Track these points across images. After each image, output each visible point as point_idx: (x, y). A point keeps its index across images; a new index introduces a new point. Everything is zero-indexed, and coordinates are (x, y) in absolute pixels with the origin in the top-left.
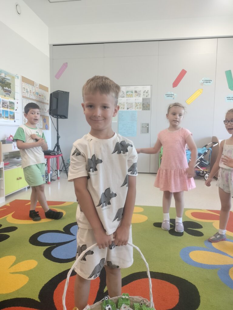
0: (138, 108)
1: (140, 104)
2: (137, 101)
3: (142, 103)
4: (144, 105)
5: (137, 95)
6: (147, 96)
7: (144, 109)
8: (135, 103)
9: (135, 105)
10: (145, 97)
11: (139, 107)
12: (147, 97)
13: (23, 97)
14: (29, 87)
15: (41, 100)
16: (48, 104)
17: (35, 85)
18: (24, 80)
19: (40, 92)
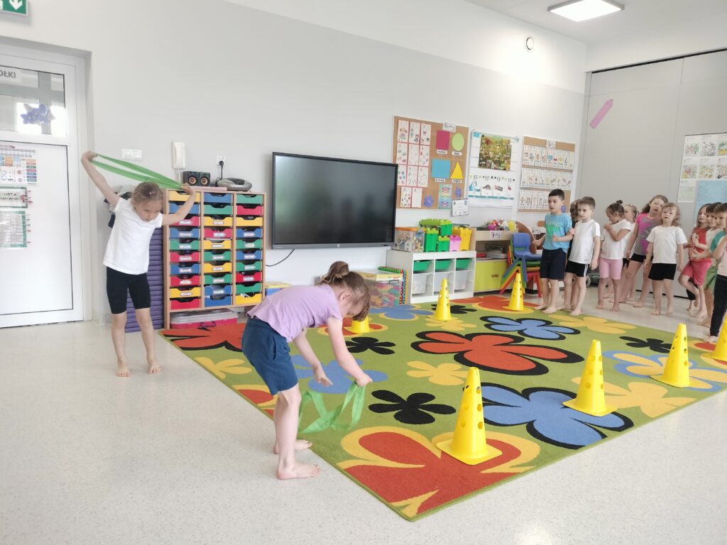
13: (524, 166)
14: (536, 150)
15: (556, 166)
16: (571, 171)
17: (547, 146)
18: (528, 141)
19: (558, 154)
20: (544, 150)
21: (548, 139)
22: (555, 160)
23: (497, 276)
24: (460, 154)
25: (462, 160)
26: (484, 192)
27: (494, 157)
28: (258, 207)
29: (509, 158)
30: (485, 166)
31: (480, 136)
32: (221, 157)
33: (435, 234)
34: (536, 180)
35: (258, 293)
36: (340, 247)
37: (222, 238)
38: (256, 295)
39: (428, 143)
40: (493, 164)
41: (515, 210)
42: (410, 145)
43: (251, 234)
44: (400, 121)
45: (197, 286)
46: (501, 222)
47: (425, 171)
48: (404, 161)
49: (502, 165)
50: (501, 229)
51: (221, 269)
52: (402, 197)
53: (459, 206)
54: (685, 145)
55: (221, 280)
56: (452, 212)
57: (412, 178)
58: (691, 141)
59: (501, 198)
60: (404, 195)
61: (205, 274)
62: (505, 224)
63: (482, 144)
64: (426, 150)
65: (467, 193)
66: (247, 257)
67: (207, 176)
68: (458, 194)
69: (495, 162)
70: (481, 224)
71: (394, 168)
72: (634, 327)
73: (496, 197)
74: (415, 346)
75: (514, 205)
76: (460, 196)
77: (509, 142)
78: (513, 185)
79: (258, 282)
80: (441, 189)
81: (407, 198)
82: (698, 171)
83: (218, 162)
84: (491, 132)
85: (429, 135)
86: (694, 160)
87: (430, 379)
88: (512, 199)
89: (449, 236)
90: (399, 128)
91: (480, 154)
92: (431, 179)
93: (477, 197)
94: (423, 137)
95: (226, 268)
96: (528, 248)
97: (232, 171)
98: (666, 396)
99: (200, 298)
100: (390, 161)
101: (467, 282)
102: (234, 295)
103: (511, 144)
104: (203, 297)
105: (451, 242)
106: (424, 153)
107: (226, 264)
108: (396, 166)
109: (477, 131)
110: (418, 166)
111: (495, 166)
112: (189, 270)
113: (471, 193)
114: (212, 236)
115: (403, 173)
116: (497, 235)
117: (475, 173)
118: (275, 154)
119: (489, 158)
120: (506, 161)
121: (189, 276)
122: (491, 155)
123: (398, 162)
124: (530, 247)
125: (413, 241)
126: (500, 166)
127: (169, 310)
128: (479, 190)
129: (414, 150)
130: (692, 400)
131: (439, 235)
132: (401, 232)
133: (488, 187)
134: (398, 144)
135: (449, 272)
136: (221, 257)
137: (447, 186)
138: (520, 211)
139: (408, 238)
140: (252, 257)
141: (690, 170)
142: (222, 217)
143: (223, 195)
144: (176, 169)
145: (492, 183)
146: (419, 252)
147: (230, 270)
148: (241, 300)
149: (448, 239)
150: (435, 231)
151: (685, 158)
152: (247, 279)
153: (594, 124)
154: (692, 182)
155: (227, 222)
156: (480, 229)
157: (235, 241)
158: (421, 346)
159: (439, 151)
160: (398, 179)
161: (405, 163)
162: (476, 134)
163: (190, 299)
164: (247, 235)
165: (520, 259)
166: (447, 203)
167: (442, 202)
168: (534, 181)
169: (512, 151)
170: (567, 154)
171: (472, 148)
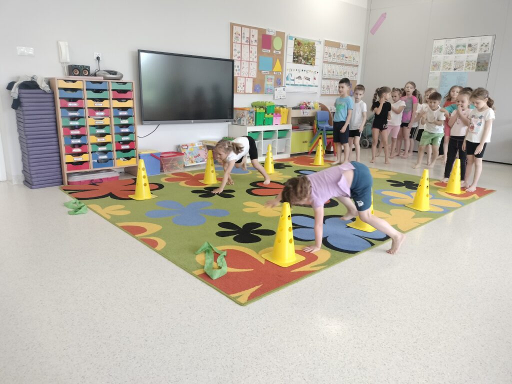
0: (469, 69)
1: (473, 62)
2: (470, 59)
3: (476, 62)
4: (479, 65)
5: (471, 50)
6: (485, 51)
7: (479, 70)
8: (467, 61)
9: (466, 64)
10: (483, 53)
11: (472, 66)
12: (486, 53)
13: (325, 62)
14: (332, 50)
15: (347, 62)
16: (357, 66)
17: (341, 47)
18: (328, 44)
19: (347, 53)
20: (339, 51)
21: (341, 42)
22: (346, 58)
23: (306, 142)
24: (280, 53)
25: (281, 57)
26: (297, 82)
27: (304, 55)
28: (128, 92)
29: (315, 56)
30: (297, 62)
31: (294, 39)
32: (98, 54)
33: (263, 113)
34: (333, 72)
35: (133, 157)
36: (194, 123)
37: (103, 116)
38: (132, 159)
39: (256, 44)
40: (303, 60)
41: (319, 94)
42: (243, 45)
43: (125, 113)
44: (234, 27)
45: (86, 153)
46: (309, 103)
47: (254, 66)
48: (239, 57)
49: (309, 61)
50: (309, 108)
51: (104, 140)
52: (238, 85)
53: (279, 92)
54: (434, 47)
55: (104, 148)
56: (274, 96)
57: (245, 70)
58: (438, 44)
59: (309, 86)
60: (240, 82)
61: (91, 144)
62: (312, 105)
63: (295, 45)
64: (254, 49)
65: (285, 82)
66: (123, 130)
67: (87, 68)
68: (279, 83)
69: (305, 59)
70: (295, 105)
71: (231, 63)
72: (396, 174)
73: (305, 85)
74: (249, 192)
75: (318, 90)
76: (280, 84)
77: (314, 44)
78: (317, 76)
79: (133, 149)
80: (266, 79)
81: (242, 86)
82: (442, 65)
83: (95, 58)
84: (301, 36)
85: (256, 38)
86: (439, 57)
87: (259, 213)
88: (317, 86)
89: (272, 114)
90: (234, 33)
91: (294, 53)
92: (259, 71)
93: (292, 85)
94: (252, 39)
95: (107, 139)
96: (327, 122)
97: (106, 65)
98: (414, 217)
99: (89, 161)
100: (228, 57)
101: (286, 147)
102: (115, 159)
103: (316, 45)
104: (92, 161)
105: (274, 118)
106: (253, 52)
107: (107, 136)
108: (233, 61)
109: (291, 35)
110: (249, 61)
111: (304, 62)
112: (79, 141)
113: (288, 82)
114: (94, 115)
115: (238, 67)
116: (306, 112)
117: (290, 67)
118: (139, 51)
119: (300, 56)
120: (312, 58)
121: (79, 145)
122: (302, 53)
123: (234, 58)
124: (329, 121)
125: (247, 118)
127: (66, 171)
128: (293, 80)
129: (246, 49)
130: (430, 219)
131: (265, 113)
132: (238, 111)
133: (299, 77)
134: (234, 44)
135: (273, 140)
136: (103, 131)
137: (270, 77)
138: (322, 95)
139: (243, 116)
140: (127, 130)
141: (436, 65)
142: (101, 100)
143: (101, 83)
144: (62, 63)
145: (303, 74)
146: (251, 125)
147: (110, 140)
148: (121, 163)
149: (272, 116)
150: (262, 110)
151: (433, 56)
152: (123, 147)
153: (373, 31)
154: (437, 73)
155: (105, 104)
156: (294, 108)
157: (113, 118)
158: (253, 191)
159: (264, 50)
160: (235, 71)
161: (240, 59)
162: (291, 38)
163: (81, 163)
164: (121, 113)
165: (322, 130)
166: (271, 89)
167: (268, 89)
168: (332, 73)
169: (316, 51)
170: (354, 53)
171: (288, 48)
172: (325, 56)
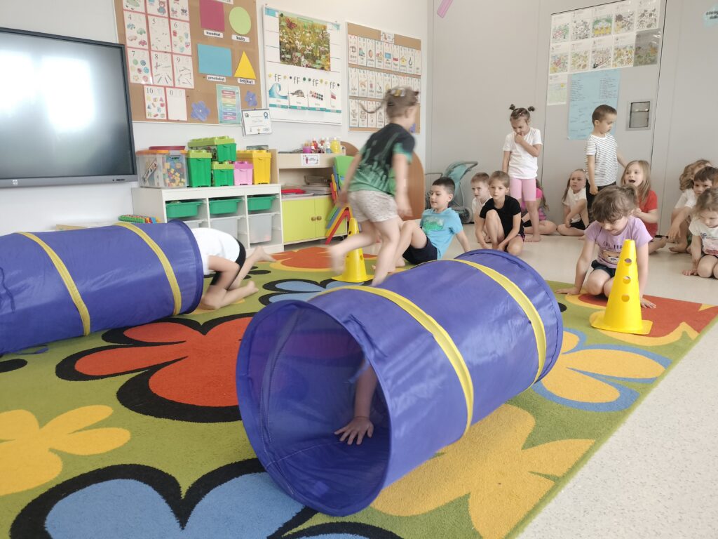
0: (622, 62)
1: (628, 49)
2: (621, 44)
3: (634, 48)
4: (641, 53)
5: (623, 27)
6: (649, 26)
7: (641, 63)
8: (617, 49)
9: (615, 54)
10: (646, 29)
11: (627, 57)
12: (650, 29)
13: (351, 66)
14: (367, 44)
15: (399, 69)
16: (418, 77)
17: (382, 38)
18: (353, 30)
19: (397, 51)
20: (379, 45)
21: (383, 30)
22: (395, 60)
23: (319, 219)
24: (247, 40)
25: (251, 48)
26: (294, 100)
27: (304, 50)
29: (328, 52)
30: (291, 62)
31: (277, 14)
33: (207, 160)
34: (371, 86)
39: (187, 18)
40: (303, 59)
41: (345, 128)
42: (150, 18)
46: (322, 142)
47: (188, 63)
48: (143, 43)
49: (318, 62)
50: (320, 152)
52: (148, 103)
53: (253, 120)
54: (553, 27)
56: (244, 127)
57: (164, 72)
58: (559, 21)
59: (322, 110)
60: (152, 99)
62: (327, 145)
63: (281, 27)
64: (183, 29)
65: (265, 100)
68: (251, 100)
69: (307, 57)
71: (119, 50)
73: (314, 109)
75: (342, 119)
76: (255, 104)
77: (325, 28)
78: (337, 92)
80: (219, 93)
81: (158, 104)
82: (569, 61)
84: (293, 11)
85: (185, 4)
86: (564, 47)
88: (338, 112)
89: (232, 163)
91: (281, 43)
92: (199, 76)
93: (283, 107)
94: (174, 6)
100: (115, 40)
101: (273, 230)
103: (328, 31)
105: (236, 172)
106: (180, 33)
109: (268, 6)
110: (172, 53)
111: (307, 62)
113: (272, 101)
115: (144, 63)
116: (312, 159)
117: (276, 70)
119: (295, 49)
120: (323, 57)
122: (299, 45)
123: (127, 43)
125: (165, 171)
126: (314, 62)
128: (285, 97)
129: (159, 27)
131: (213, 160)
132: (147, 157)
133: (298, 93)
134: (126, 14)
135: (239, 217)
137: (230, 88)
138: (352, 129)
139: (157, 167)
141: (559, 61)
145: (306, 87)
149: (232, 166)
150: (206, 155)
151: (552, 45)
153: (442, 12)
154: (562, 76)
159: (205, 32)
161: (146, 47)
162: (270, 12)
166: (235, 114)
167: (225, 113)
168: (368, 88)
169: (331, 41)
170: (410, 52)
171: (265, 32)
172: (352, 53)
